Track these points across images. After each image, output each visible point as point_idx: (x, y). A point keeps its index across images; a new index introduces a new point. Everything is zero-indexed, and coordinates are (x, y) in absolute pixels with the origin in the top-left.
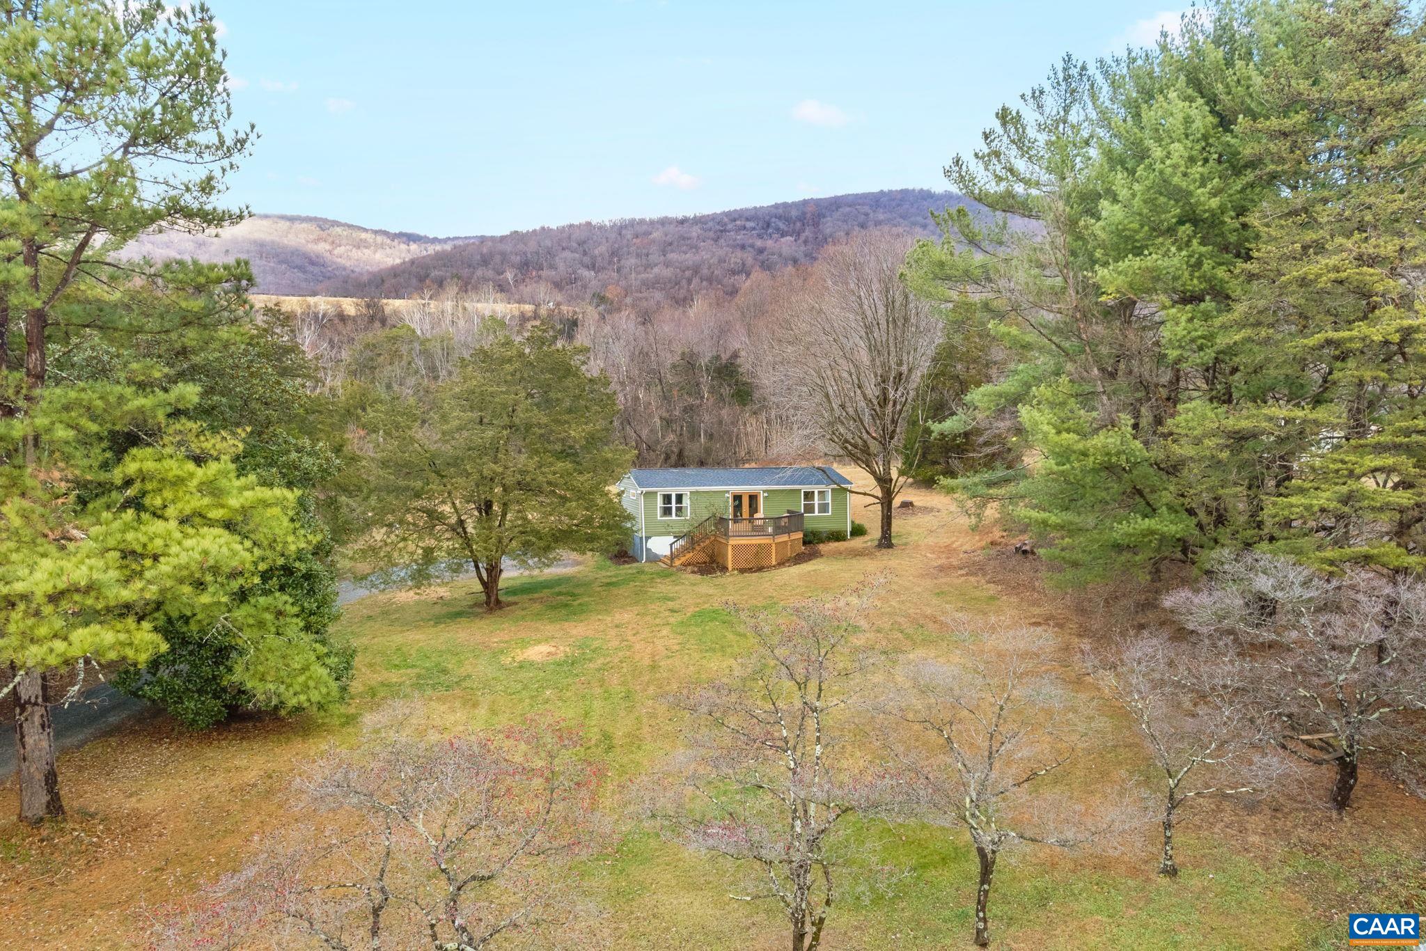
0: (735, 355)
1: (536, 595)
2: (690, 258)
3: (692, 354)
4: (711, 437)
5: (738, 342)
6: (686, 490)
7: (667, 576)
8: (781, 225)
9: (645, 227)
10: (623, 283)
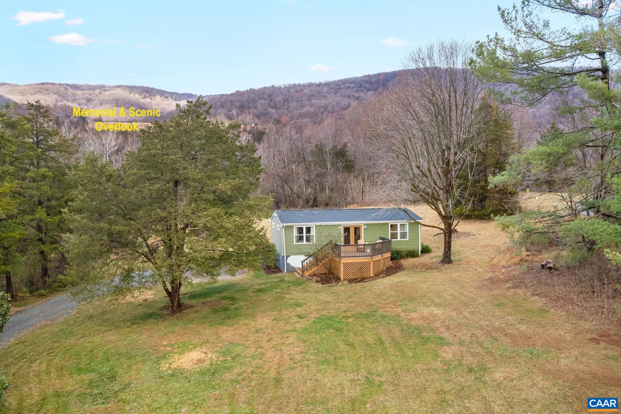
0: (345, 145)
1: (208, 299)
2: (323, 102)
3: (321, 145)
4: (332, 190)
5: (347, 138)
6: (312, 225)
7: (299, 284)
8: (368, 86)
9: (300, 88)
10: (290, 115)
